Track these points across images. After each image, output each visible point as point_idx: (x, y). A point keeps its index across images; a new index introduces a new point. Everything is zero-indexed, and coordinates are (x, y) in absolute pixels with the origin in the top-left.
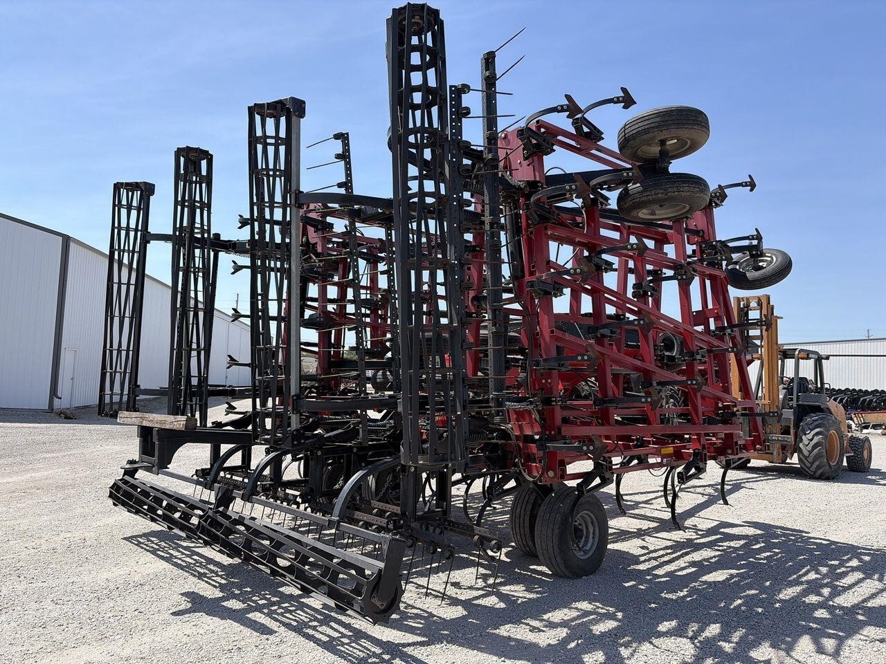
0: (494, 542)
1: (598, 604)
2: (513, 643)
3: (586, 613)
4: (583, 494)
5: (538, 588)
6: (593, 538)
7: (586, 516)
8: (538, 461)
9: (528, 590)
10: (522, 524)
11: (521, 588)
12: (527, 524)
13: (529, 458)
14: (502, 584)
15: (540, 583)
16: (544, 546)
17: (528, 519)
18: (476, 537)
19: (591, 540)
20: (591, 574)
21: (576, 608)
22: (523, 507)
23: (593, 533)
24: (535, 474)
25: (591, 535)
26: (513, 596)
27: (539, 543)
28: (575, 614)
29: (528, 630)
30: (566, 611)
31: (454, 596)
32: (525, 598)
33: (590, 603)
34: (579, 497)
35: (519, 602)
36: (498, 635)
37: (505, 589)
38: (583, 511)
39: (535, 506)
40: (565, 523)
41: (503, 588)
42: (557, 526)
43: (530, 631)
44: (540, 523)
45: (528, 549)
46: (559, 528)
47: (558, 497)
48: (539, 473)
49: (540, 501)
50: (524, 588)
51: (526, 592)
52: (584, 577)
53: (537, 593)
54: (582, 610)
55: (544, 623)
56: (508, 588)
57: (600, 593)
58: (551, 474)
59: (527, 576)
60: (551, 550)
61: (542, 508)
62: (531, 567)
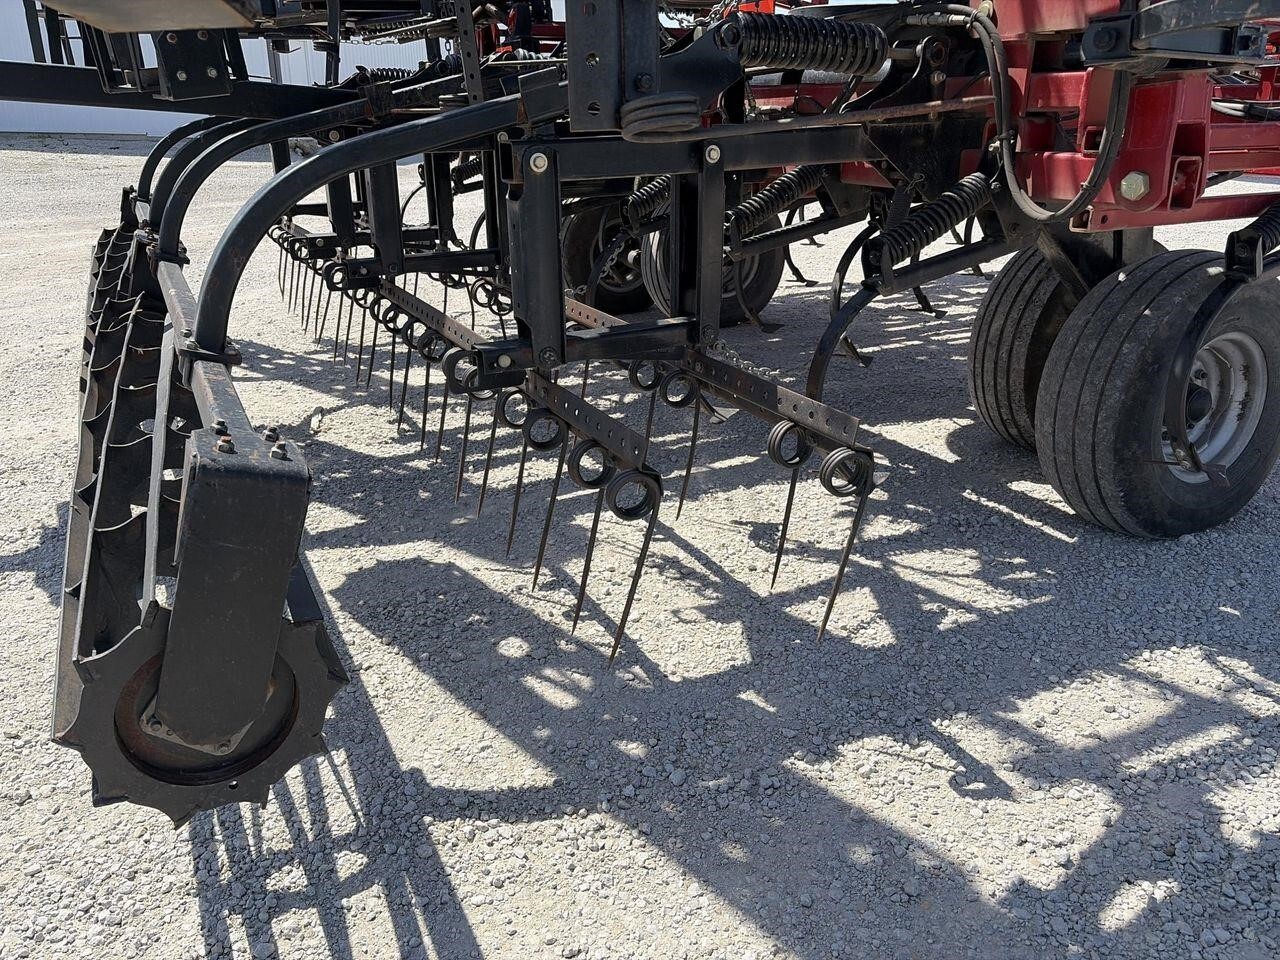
0: (838, 454)
1: (1243, 668)
2: (862, 855)
3: (1194, 712)
4: (1252, 272)
5: (1021, 568)
6: (1241, 417)
7: (1230, 349)
8: (1082, 140)
9: (989, 575)
10: (1002, 364)
11: (963, 561)
12: (1019, 365)
13: (1048, 132)
14: (907, 543)
15: (1036, 548)
16: (1061, 438)
17: (1024, 350)
18: (781, 427)
19: (1230, 424)
20: (1212, 525)
21: (1155, 681)
22: (1015, 315)
23: (1245, 404)
24: (1065, 193)
25: (1235, 409)
26: (932, 595)
27: (1047, 428)
28: (1149, 708)
29: (944, 777)
30: (1110, 686)
31: (741, 577)
32: (968, 608)
33: (1209, 658)
34: (1228, 284)
35: (946, 624)
36: (816, 794)
37: (913, 566)
38: (1225, 332)
39: (1055, 309)
40: (1150, 371)
41: (906, 559)
42: (1119, 383)
43: (954, 783)
44: (1060, 370)
45: (1014, 431)
46: (1126, 389)
47: (1137, 287)
48: (1077, 187)
49: (1069, 298)
50: (975, 566)
51: (978, 582)
52: (1187, 538)
53: (1016, 588)
54: (1176, 690)
55: (1017, 744)
56: (923, 559)
57: (1246, 611)
58: (1133, 185)
59: (994, 519)
60: (1083, 455)
61: (1076, 319)
62: (1016, 486)
